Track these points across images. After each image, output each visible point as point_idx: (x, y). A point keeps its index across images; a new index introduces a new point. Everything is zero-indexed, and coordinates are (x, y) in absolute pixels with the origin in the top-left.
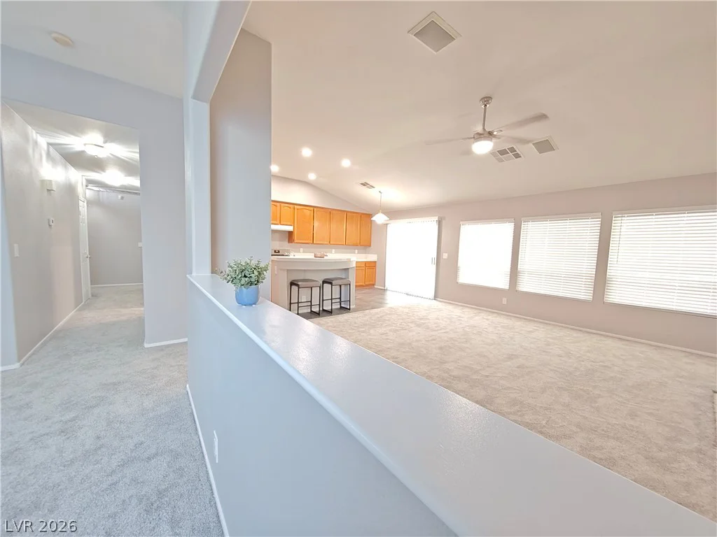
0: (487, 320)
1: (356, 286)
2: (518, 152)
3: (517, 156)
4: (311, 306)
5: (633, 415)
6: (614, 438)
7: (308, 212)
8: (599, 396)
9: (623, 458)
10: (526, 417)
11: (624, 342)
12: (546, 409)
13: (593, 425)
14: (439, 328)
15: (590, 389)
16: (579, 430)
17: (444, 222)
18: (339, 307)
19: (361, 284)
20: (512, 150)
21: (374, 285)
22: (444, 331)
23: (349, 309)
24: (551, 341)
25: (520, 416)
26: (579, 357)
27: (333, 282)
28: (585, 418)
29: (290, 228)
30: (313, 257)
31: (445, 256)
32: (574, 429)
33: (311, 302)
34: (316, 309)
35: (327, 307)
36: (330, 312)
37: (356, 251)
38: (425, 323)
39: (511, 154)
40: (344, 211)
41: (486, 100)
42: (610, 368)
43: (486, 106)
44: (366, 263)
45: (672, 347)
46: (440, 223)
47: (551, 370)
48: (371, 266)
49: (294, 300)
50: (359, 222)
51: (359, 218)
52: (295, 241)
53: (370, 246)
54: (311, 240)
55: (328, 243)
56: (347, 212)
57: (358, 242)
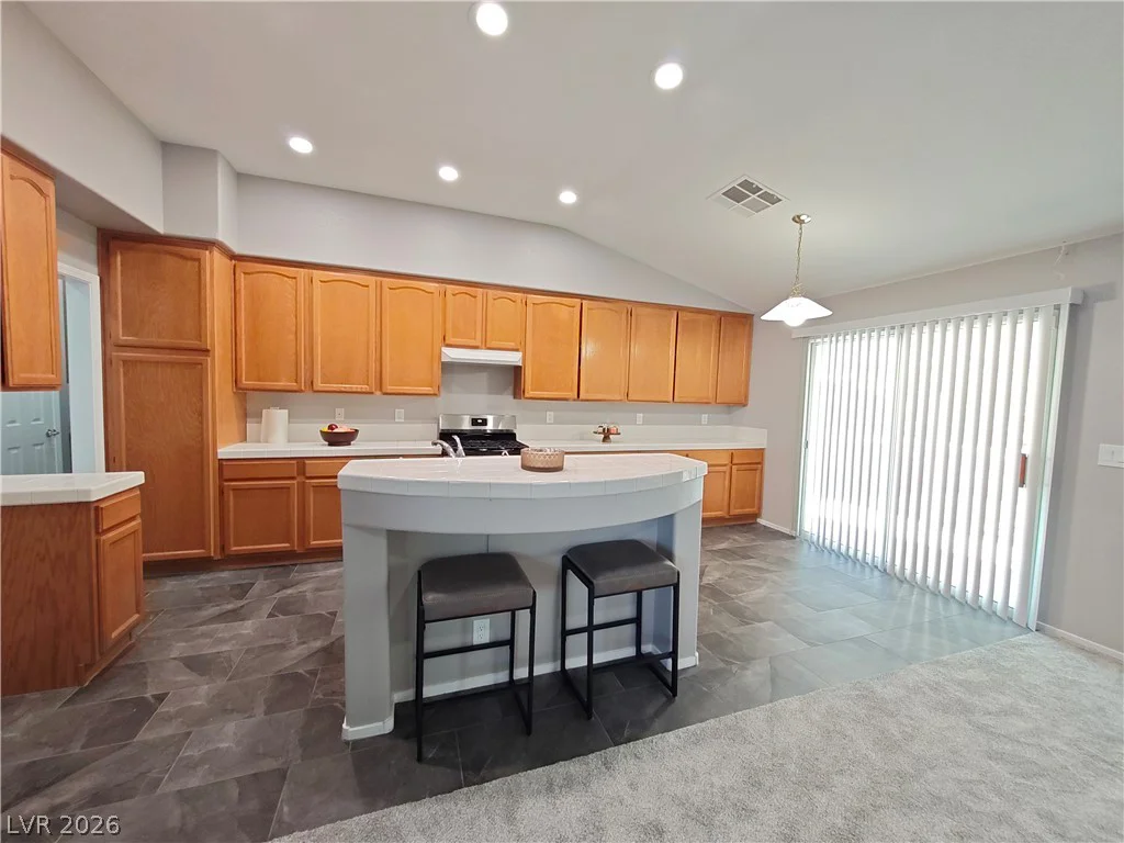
1: (704, 521)
7: (564, 313)
19: (719, 513)
21: (757, 515)
29: (514, 358)
33: (512, 642)
37: (705, 417)
40: (669, 308)
44: (732, 454)
48: (752, 462)
50: (714, 334)
51: (715, 327)
52: (527, 395)
53: (745, 405)
54: (572, 390)
55: (623, 397)
56: (679, 309)
57: (711, 395)
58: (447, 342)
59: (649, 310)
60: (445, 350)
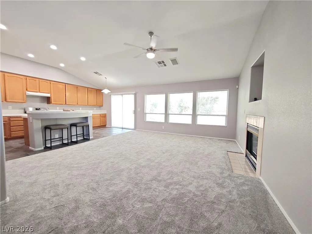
0: (157, 136)
1: (93, 127)
2: (165, 63)
3: (165, 65)
4: (63, 140)
5: (209, 166)
6: (206, 179)
7: (61, 86)
8: (198, 161)
9: (210, 187)
10: (174, 179)
11: (202, 138)
12: (182, 172)
13: (198, 175)
14: (136, 143)
15: (195, 159)
16: (194, 179)
17: (137, 94)
18: (83, 138)
19: (98, 125)
20: (163, 62)
21: (106, 125)
22: (139, 144)
23: (89, 139)
24: (180, 141)
25: (172, 179)
26: (190, 146)
27: (78, 125)
28: (195, 172)
29: (49, 95)
30: (62, 111)
31: (139, 110)
32: (192, 179)
33: (62, 137)
34: (65, 142)
35: (74, 139)
36: (76, 142)
37: (95, 108)
38: (130, 141)
39: (163, 64)
40: (86, 87)
41: (151, 33)
42: (200, 149)
43: (151, 37)
44: (100, 115)
45: (215, 138)
46: (135, 94)
47: (182, 154)
48: (104, 116)
49: (48, 137)
50: (95, 93)
51: (96, 91)
52: (52, 103)
53: (102, 106)
54: (64, 102)
55: (76, 104)
56: (88, 88)
57: (96, 104)
58: (28, 90)
59: (81, 87)
60: (27, 92)
